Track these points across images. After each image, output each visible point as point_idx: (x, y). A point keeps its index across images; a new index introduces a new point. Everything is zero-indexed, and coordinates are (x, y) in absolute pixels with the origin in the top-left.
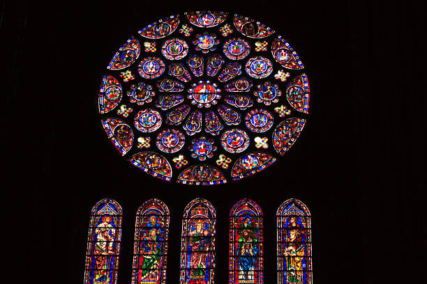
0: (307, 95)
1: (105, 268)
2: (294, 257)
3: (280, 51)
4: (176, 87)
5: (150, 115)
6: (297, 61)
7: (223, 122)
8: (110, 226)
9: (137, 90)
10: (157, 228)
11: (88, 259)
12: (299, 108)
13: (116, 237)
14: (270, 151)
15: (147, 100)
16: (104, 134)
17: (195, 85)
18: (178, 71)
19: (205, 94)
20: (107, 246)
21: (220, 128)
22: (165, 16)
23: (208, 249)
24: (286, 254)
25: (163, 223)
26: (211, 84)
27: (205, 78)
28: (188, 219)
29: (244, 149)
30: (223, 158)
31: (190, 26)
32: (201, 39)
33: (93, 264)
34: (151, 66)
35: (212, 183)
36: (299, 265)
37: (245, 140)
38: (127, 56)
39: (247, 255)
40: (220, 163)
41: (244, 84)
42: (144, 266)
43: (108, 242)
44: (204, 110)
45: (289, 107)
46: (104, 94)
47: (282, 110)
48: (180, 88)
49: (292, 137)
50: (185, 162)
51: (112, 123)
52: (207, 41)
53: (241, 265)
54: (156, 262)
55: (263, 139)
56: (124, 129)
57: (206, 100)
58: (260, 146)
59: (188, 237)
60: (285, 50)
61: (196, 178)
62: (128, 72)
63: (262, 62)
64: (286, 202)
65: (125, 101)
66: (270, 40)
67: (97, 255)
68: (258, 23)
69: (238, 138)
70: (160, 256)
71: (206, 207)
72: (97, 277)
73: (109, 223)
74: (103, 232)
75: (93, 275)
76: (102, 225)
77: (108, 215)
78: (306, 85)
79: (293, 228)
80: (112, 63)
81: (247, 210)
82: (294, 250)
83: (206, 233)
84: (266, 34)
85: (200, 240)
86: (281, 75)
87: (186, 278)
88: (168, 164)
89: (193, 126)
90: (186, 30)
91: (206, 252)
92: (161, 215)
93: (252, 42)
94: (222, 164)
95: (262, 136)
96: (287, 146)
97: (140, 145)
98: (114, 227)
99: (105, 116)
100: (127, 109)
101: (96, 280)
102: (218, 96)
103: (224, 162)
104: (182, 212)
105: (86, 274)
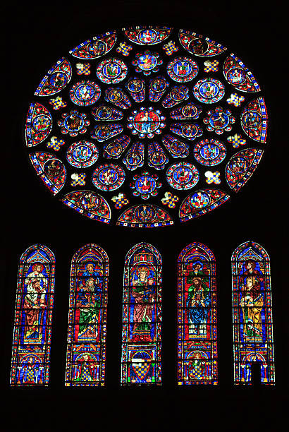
0: (264, 122)
1: (37, 323)
2: (251, 308)
3: (233, 71)
4: (114, 115)
5: (85, 148)
6: (253, 82)
7: (168, 155)
8: (41, 275)
9: (69, 119)
10: (95, 277)
11: (17, 313)
13: (48, 289)
14: (223, 187)
16: (32, 170)
17: (135, 112)
18: (116, 95)
19: (148, 122)
20: (39, 298)
21: (165, 161)
22: (100, 34)
23: (153, 300)
24: (242, 305)
25: (102, 271)
26: (154, 110)
27: (147, 104)
28: (130, 266)
29: (193, 185)
30: (169, 195)
31: (128, 43)
32: (142, 58)
33: (23, 319)
34: (85, 91)
35: (156, 225)
36: (257, 316)
37: (194, 175)
38: (57, 80)
40: (165, 201)
41: (192, 110)
42: (81, 321)
43: (40, 294)
44: (146, 141)
45: (243, 137)
46: (31, 124)
47: (236, 140)
48: (119, 115)
50: (126, 202)
51: (42, 158)
52: (149, 61)
53: (191, 318)
54: (94, 316)
55: (215, 174)
56: (56, 164)
58: (212, 181)
59: (131, 287)
60: (239, 70)
61: (138, 219)
62: (59, 98)
63: (212, 85)
64: (243, 245)
65: (56, 132)
66: (221, 59)
67: (28, 309)
68: (207, 39)
69: (186, 173)
70: (99, 309)
71: (151, 252)
72: (28, 334)
74: (34, 283)
75: (23, 332)
76: (32, 275)
77: (39, 264)
78: (263, 110)
79: (250, 275)
80: (40, 88)
81: (197, 256)
82: (252, 300)
83: (151, 282)
84: (217, 52)
85: (145, 290)
86: (234, 100)
87: (129, 333)
88: (106, 205)
89: (134, 159)
90: (124, 49)
91: (151, 304)
92: (100, 263)
93: (200, 62)
94: (168, 204)
95: (213, 170)
96: (242, 181)
97: (74, 183)
98: (46, 277)
99: (33, 150)
100: (59, 141)
101: (27, 338)
102: (162, 125)
103: (170, 200)
104: (123, 259)
105: (16, 330)
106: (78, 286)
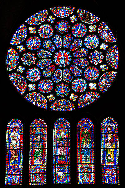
0: (117, 58)
1: (16, 156)
2: (109, 149)
3: (103, 31)
4: (47, 55)
5: (35, 72)
6: (112, 37)
7: (73, 75)
8: (17, 134)
9: (27, 57)
10: (41, 134)
11: (7, 152)
12: (113, 66)
14: (98, 91)
15: (32, 63)
16: (10, 83)
17: (57, 53)
20: (16, 145)
23: (66, 145)
24: (105, 147)
25: (44, 132)
26: (66, 52)
27: (63, 49)
28: (56, 129)
29: (84, 90)
30: (73, 95)
31: (54, 16)
32: (60, 24)
33: (10, 154)
34: (34, 42)
35: (68, 110)
36: (112, 153)
37: (84, 85)
38: (20, 36)
39: (86, 148)
40: (71, 98)
41: (83, 52)
42: (35, 155)
43: (17, 142)
44: (62, 68)
45: (107, 66)
46: (9, 60)
47: (104, 67)
48: (50, 55)
49: (109, 83)
50: (54, 98)
51: (15, 77)
52: (63, 26)
53: (83, 153)
54: (41, 152)
55: (94, 84)
56: (21, 80)
57: (64, 62)
58: (93, 88)
59: (57, 139)
60: (106, 31)
61: (59, 107)
62: (21, 46)
63: (93, 39)
64: (106, 119)
65: (21, 63)
66: (97, 24)
67: (12, 149)
68: (91, 14)
69: (81, 84)
70: (43, 149)
71: (65, 122)
72: (12, 161)
73: (16, 132)
74: (14, 137)
75: (10, 160)
76: (13, 133)
77: (16, 128)
78: (117, 52)
79: (109, 133)
80: (12, 41)
82: (110, 145)
83: (65, 137)
84: (95, 21)
86: (103, 46)
87: (56, 160)
88: (45, 100)
90: (51, 19)
91: (66, 147)
92: (43, 128)
93: (88, 26)
94: (73, 99)
95: (93, 82)
96: (106, 88)
97: (30, 89)
98: (19, 134)
99: (11, 73)
100: (22, 68)
101: (12, 163)
102: (70, 60)
103: (74, 98)
104: (53, 126)
105: (7, 159)
106: (33, 138)
